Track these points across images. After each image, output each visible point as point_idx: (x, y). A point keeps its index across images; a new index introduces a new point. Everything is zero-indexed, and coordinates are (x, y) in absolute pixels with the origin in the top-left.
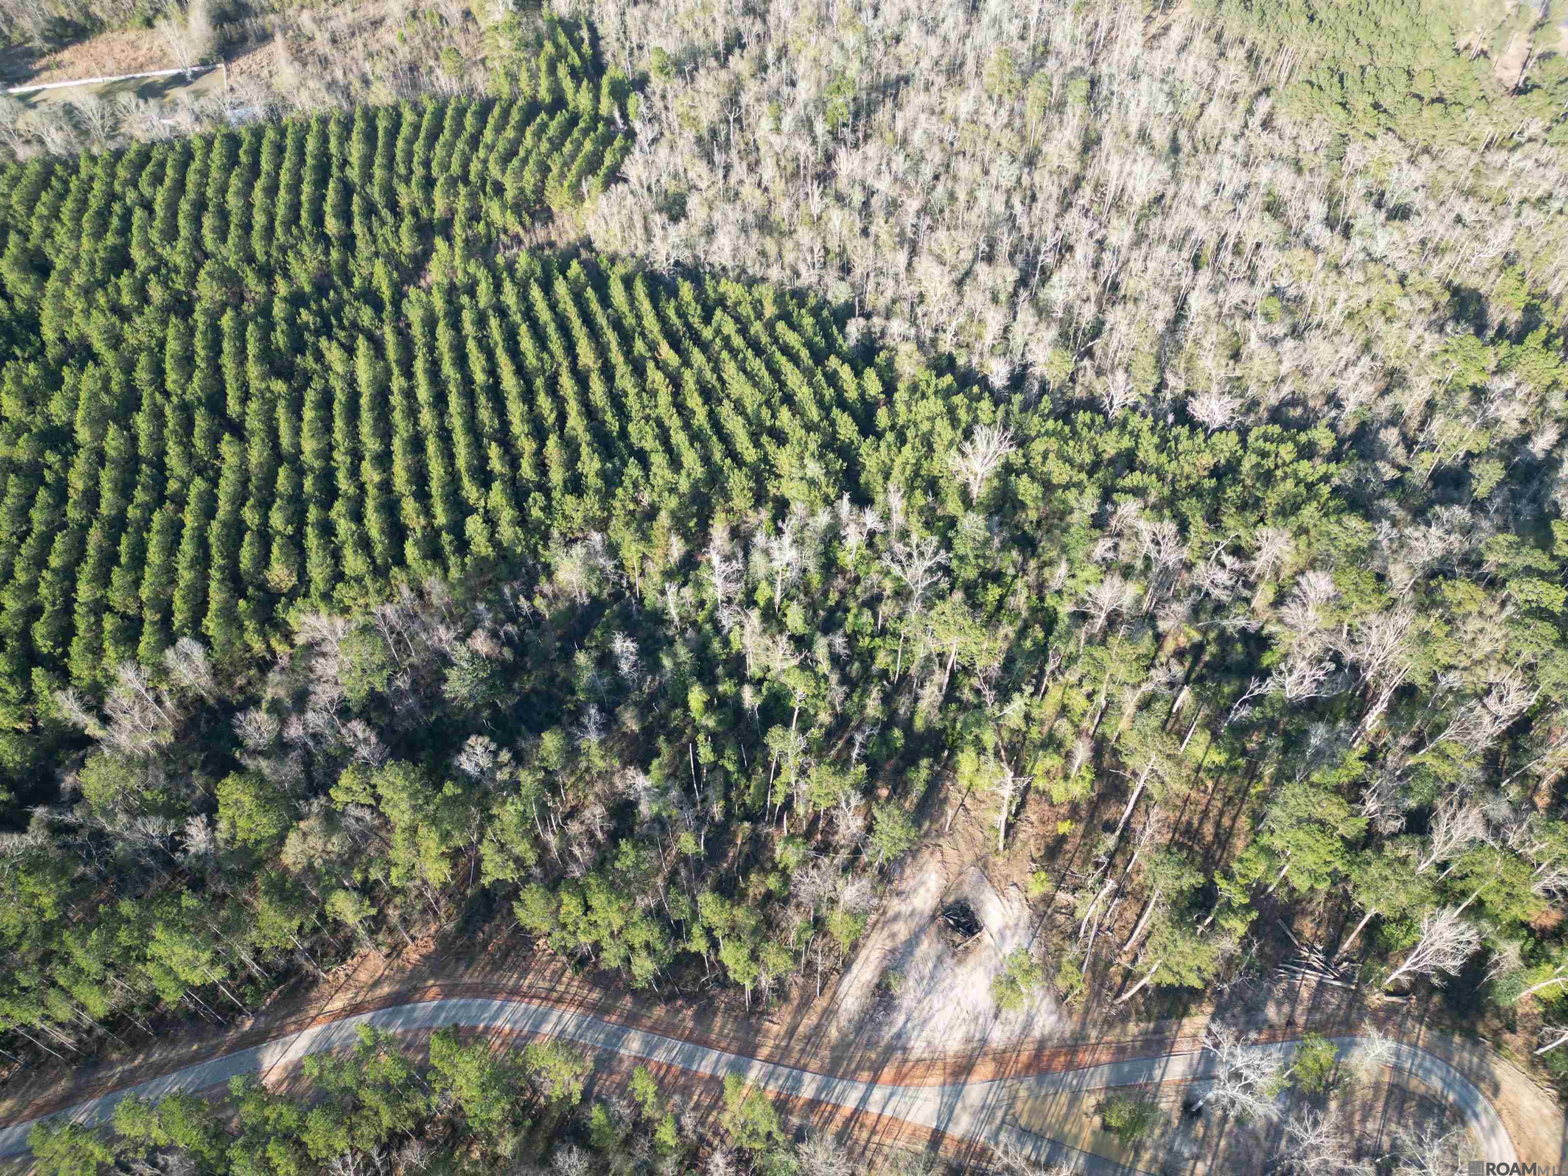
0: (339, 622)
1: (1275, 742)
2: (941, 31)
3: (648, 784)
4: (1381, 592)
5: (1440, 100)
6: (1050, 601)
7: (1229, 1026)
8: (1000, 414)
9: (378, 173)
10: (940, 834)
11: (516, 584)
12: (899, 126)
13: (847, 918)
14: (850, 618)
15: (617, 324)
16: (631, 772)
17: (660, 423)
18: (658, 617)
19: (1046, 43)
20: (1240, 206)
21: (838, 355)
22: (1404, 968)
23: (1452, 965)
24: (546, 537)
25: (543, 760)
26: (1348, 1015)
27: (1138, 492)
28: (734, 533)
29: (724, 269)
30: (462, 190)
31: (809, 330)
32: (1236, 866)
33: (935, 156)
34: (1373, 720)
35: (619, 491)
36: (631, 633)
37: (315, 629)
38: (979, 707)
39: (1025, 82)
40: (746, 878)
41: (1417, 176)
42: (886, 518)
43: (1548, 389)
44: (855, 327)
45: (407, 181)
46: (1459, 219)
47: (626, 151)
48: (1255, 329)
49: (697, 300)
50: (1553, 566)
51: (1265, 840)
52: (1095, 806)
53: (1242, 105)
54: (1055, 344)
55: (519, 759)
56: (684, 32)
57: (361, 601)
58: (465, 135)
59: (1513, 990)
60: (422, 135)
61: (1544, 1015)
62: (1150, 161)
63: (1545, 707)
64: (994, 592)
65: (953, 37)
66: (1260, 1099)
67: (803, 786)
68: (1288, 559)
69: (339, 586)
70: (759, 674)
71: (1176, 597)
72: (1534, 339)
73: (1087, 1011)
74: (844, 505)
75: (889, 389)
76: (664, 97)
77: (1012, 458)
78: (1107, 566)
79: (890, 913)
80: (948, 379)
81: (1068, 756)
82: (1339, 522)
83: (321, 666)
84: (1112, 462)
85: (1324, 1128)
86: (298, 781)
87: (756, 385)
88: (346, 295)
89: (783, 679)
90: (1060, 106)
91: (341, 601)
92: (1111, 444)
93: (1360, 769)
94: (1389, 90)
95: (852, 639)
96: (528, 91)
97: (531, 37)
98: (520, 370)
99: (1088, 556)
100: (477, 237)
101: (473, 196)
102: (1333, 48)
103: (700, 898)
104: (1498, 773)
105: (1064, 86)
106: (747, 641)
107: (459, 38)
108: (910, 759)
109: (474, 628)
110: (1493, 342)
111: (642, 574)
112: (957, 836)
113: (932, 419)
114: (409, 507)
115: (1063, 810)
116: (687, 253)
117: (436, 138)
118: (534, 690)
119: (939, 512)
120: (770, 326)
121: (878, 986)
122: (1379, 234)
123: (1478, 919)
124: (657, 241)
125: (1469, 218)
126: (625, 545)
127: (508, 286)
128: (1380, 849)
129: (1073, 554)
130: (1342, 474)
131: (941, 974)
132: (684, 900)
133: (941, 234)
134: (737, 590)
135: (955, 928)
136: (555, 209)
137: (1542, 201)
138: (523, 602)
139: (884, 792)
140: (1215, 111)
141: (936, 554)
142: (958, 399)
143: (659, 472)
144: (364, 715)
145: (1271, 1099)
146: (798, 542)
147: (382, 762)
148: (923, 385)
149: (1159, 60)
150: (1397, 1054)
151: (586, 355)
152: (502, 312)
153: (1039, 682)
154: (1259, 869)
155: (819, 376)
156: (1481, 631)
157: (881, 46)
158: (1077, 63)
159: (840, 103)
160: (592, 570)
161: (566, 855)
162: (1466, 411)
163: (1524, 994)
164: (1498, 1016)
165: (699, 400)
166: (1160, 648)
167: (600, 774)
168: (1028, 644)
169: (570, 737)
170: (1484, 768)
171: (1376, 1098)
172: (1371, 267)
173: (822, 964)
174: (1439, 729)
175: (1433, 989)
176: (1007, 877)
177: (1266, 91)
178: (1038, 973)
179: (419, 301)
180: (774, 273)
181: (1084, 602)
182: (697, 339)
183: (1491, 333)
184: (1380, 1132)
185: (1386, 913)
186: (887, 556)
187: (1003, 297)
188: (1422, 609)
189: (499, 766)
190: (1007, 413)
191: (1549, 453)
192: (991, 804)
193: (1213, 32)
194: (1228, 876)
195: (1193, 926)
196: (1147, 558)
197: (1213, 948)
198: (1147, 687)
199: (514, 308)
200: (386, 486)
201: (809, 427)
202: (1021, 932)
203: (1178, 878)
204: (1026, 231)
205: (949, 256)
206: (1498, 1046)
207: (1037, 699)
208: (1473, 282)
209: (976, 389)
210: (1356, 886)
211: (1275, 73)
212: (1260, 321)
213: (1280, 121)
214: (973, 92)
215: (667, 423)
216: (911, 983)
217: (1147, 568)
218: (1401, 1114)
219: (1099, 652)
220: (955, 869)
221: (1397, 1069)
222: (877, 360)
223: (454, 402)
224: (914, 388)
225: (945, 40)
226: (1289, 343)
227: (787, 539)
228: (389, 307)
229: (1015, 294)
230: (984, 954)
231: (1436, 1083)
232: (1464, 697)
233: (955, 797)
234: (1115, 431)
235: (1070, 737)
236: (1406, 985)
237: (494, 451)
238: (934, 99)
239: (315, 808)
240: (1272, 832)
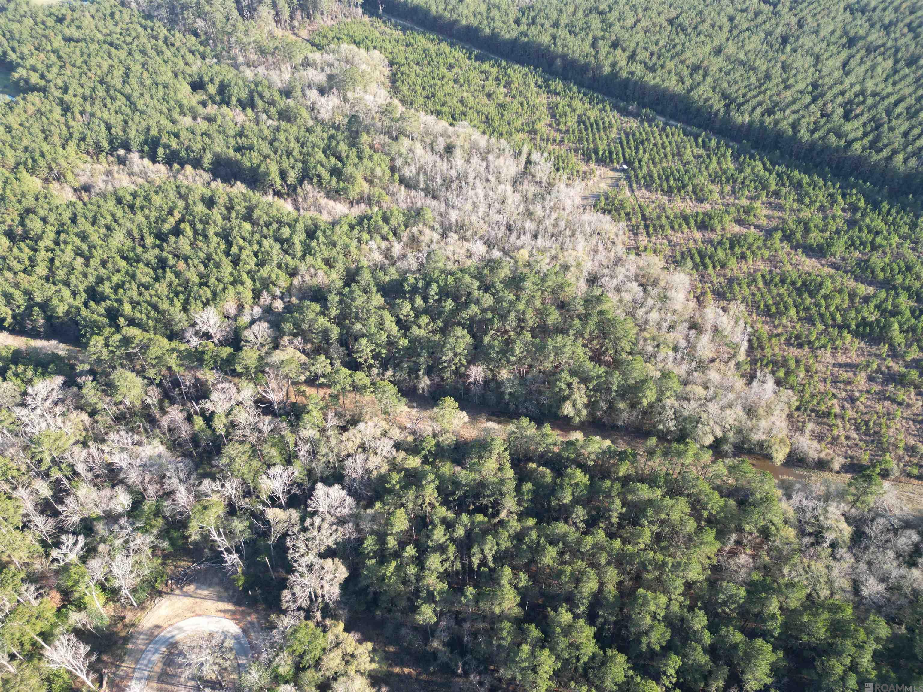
22: (84, 678)
23: (83, 649)
59: (100, 617)
61: (115, 602)
123: (53, 635)
150: (139, 679)
163: (103, 611)
164: (116, 625)
175: (99, 660)
206: (133, 625)
218: (175, 676)
221: (149, 679)
231: (156, 657)
236: (96, 676)
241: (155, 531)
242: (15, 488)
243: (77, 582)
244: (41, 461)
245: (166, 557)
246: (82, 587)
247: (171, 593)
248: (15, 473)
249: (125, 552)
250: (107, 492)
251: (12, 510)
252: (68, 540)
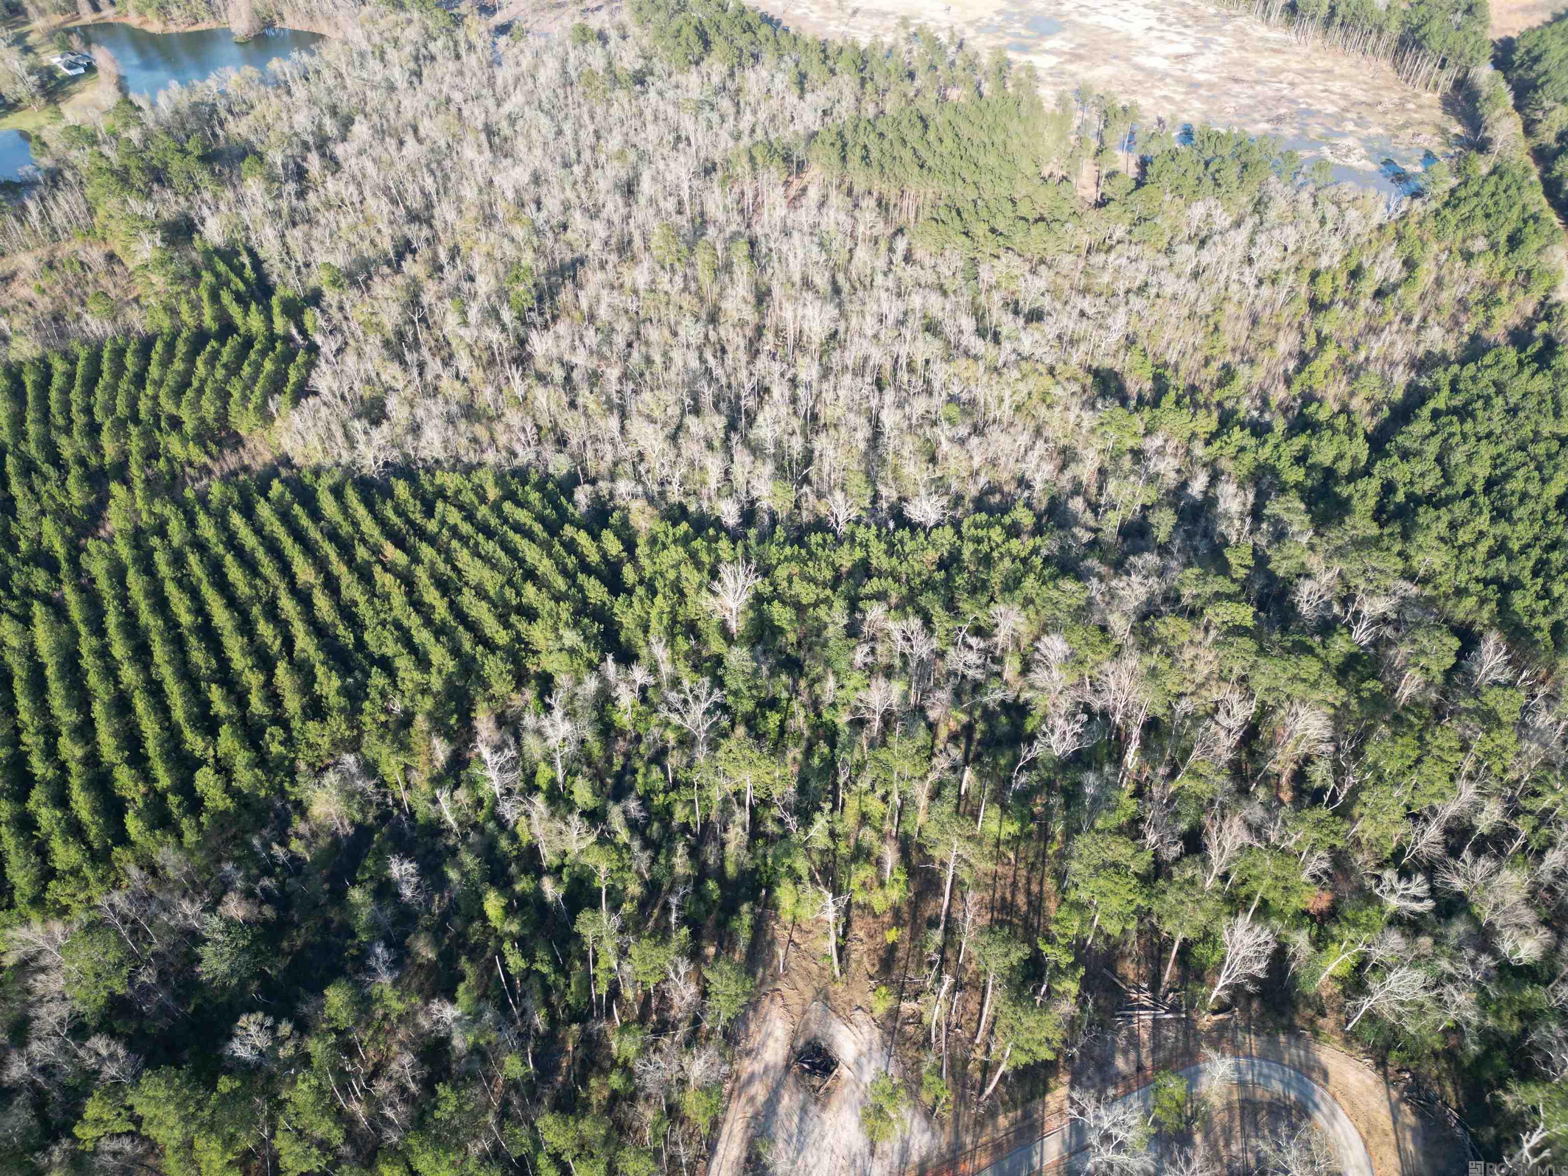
0: (57, 927)
1: (1057, 801)
2: (604, 215)
3: (457, 1013)
4: (1107, 641)
5: (1042, 219)
6: (827, 716)
7: (1087, 1089)
8: (740, 550)
9: (32, 429)
10: (775, 978)
11: (265, 832)
12: (584, 304)
13: (700, 1094)
14: (640, 778)
15: (333, 535)
16: (435, 1005)
17: (398, 625)
18: (436, 828)
19: (702, 214)
20: (903, 330)
21: (572, 523)
22: (1221, 984)
23: (1259, 968)
24: (292, 773)
25: (330, 1020)
26: (1187, 1044)
27: (881, 596)
28: (501, 720)
29: (437, 461)
30: (133, 430)
31: (538, 505)
32: (1054, 928)
33: (624, 326)
34: (1131, 758)
35: (367, 705)
36: (406, 851)
37: (27, 942)
38: (786, 835)
39: (691, 250)
40: (585, 1084)
41: (1040, 284)
42: (654, 670)
43: (1190, 440)
44: (582, 494)
45: (68, 431)
46: (1082, 314)
47: (311, 365)
48: (943, 433)
49: (415, 497)
50: (1235, 588)
51: (1072, 895)
52: (915, 905)
53: (883, 246)
54: (773, 477)
55: (303, 1027)
56: (351, 245)
57: (82, 896)
58: (128, 375)
59: (1314, 976)
60: (78, 382)
61: (1343, 991)
62: (818, 304)
63: (1264, 712)
64: (774, 719)
65: (616, 219)
66: (1134, 1154)
67: (627, 968)
68: (1023, 629)
69: (52, 884)
70: (556, 862)
71: (937, 685)
72: (1168, 401)
73: (957, 1117)
74: (610, 667)
75: (630, 546)
76: (341, 308)
77: (760, 588)
78: (870, 670)
79: (744, 1076)
80: (684, 526)
81: (879, 863)
82: (1056, 587)
83: (40, 984)
84: (850, 573)
85: (1196, 1164)
86: (29, 1131)
87: (494, 567)
88: (12, 561)
89: (583, 860)
90: (728, 267)
91: (57, 901)
92: (846, 558)
93: (1131, 806)
94: (999, 217)
95: (645, 800)
96: (191, 322)
97: (187, 270)
98: (232, 602)
99: (851, 664)
100: (159, 476)
101: (146, 435)
102: (945, 190)
103: (539, 1124)
104: (1245, 780)
105: (727, 249)
106: (537, 830)
107: (106, 281)
108: (730, 909)
109: (224, 892)
110: (1136, 410)
111: (408, 786)
112: (793, 975)
113: (676, 566)
114: (123, 776)
115: (887, 919)
116: (396, 453)
117: (96, 382)
118: (308, 945)
119: (705, 653)
120: (497, 508)
121: (748, 1160)
122: (1023, 335)
123: (1267, 918)
124: (361, 447)
125: (1091, 311)
126: (383, 759)
127: (202, 519)
128: (1170, 876)
129: (837, 666)
130: (1048, 544)
131: (808, 1126)
132: (522, 1132)
133: (646, 396)
134: (515, 778)
135: (811, 1072)
136: (243, 432)
137: (1142, 289)
138: (277, 850)
139: (711, 951)
140: (862, 253)
141: (710, 694)
142: (698, 544)
143: (407, 676)
144: (106, 1027)
145: (1143, 1151)
146: (570, 715)
147: (137, 1077)
148: (661, 537)
149: (805, 216)
150: (1238, 1069)
151: (305, 572)
152: (200, 546)
153: (836, 796)
154: (1074, 926)
155: (558, 547)
156: (1196, 657)
157: (550, 235)
158: (734, 227)
159: (522, 291)
160: (351, 795)
161: (378, 1121)
162: (1132, 471)
163: (1323, 977)
164: (1309, 1005)
165: (437, 594)
166: (935, 737)
167: (400, 1019)
168: (816, 761)
169: (359, 985)
170: (1233, 778)
171: (1232, 1119)
172: (1023, 364)
173: (685, 1154)
174: (1187, 752)
175: (1250, 997)
176: (850, 1002)
177: (900, 231)
178: (902, 1092)
179: (100, 551)
180: (490, 457)
181: (858, 709)
182: (422, 534)
183: (1133, 403)
184: (1244, 1150)
185: (1192, 935)
186: (663, 707)
187: (717, 443)
188: (1144, 649)
189: (279, 1042)
190: (746, 548)
191: (1205, 493)
192: (818, 932)
193: (844, 187)
194: (1050, 940)
195: (1031, 998)
196: (903, 655)
197: (1055, 1014)
198: (933, 777)
199: (214, 540)
200: (92, 760)
201: (558, 598)
202: (877, 1055)
203: (1007, 955)
204: (724, 381)
205: (657, 414)
206: (1316, 1034)
207: (837, 813)
208: (1108, 363)
209: (711, 532)
210: (1159, 917)
211: (904, 215)
212: (946, 426)
213: (918, 254)
214: (646, 264)
215: (406, 623)
216: (781, 1145)
217: (906, 663)
218: (1256, 1127)
219: (883, 754)
220: (797, 1009)
221: (1242, 1084)
222: (612, 521)
223: (160, 652)
224: (653, 541)
225: (610, 222)
226: (974, 441)
227: (558, 713)
228: (64, 566)
229: (727, 439)
230: (846, 1091)
231: (1277, 1086)
232: (1199, 718)
233: (781, 935)
234: (846, 545)
235: (876, 843)
236: (1227, 1000)
237: (216, 694)
238: (612, 275)
239: (57, 1157)
240: (1076, 886)
241: (1490, 1022)
242: (1470, 778)
243: (1355, 923)
244: (1536, 794)
245: (1450, 1055)
246: (1350, 934)
247: (1389, 1082)
248: (1497, 768)
249: (1431, 981)
250: (1528, 916)
251: (1433, 790)
252: (1418, 885)
